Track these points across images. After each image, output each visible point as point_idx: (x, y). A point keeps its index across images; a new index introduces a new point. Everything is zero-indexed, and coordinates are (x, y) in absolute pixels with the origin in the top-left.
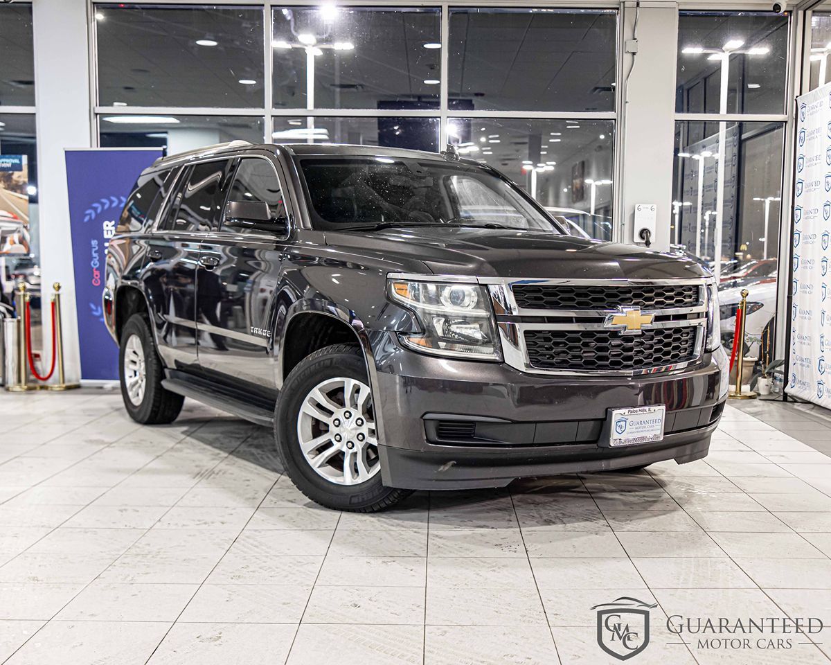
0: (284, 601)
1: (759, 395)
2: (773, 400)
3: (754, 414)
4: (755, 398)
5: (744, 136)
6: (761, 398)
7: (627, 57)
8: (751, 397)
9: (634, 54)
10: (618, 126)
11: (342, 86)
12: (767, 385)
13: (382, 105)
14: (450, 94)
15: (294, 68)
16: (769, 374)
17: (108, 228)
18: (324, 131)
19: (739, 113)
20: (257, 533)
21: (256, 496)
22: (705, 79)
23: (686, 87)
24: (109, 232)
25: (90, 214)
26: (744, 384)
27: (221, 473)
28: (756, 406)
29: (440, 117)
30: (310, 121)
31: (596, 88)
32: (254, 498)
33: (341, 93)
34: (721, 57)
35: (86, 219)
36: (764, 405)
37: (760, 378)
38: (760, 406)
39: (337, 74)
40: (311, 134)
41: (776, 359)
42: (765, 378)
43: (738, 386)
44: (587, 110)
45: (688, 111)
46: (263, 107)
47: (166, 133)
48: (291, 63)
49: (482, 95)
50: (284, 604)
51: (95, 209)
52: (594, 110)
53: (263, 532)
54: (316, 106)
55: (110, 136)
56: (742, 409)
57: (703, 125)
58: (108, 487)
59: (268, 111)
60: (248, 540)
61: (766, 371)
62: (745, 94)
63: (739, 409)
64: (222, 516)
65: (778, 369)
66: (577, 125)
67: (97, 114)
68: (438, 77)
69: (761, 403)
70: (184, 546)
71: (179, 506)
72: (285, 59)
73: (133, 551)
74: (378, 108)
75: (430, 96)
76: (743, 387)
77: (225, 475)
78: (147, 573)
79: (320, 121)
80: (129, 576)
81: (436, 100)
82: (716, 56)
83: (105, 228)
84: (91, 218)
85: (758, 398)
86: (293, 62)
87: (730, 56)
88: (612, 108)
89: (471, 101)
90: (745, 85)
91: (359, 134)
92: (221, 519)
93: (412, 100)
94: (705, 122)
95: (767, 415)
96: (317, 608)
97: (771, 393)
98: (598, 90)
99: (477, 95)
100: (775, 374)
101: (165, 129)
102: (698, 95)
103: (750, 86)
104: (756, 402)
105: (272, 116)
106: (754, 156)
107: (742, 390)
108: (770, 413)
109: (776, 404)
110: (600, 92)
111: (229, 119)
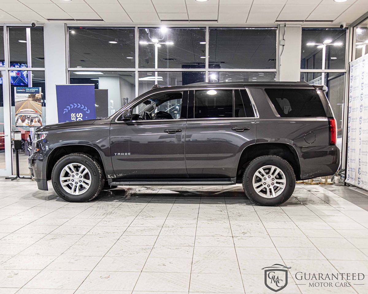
0: (136, 263)
1: (335, 183)
2: (340, 185)
3: (332, 191)
4: (333, 184)
5: (329, 79)
6: (336, 184)
7: (281, 47)
8: (331, 184)
9: (283, 45)
10: (277, 75)
11: (170, 59)
12: (338, 179)
13: (184, 67)
14: (209, 62)
15: (150, 52)
16: (339, 175)
17: (73, 116)
18: (162, 77)
19: (327, 69)
20: (127, 237)
21: (128, 222)
22: (314, 56)
23: (306, 59)
24: (73, 118)
25: (66, 110)
26: (329, 179)
27: (115, 213)
28: (333, 188)
29: (205, 72)
30: (156, 73)
31: (270, 60)
32: (127, 223)
33: (169, 62)
34: (322, 47)
35: (64, 112)
36: (336, 187)
37: (335, 176)
38: (334, 187)
39: (168, 54)
40: (156, 79)
41: (342, 169)
42: (337, 176)
43: (326, 180)
44: (267, 68)
45: (307, 69)
46: (135, 68)
47: (98, 78)
48: (149, 50)
49: (224, 62)
50: (136, 264)
51: (68, 108)
52: (269, 68)
53: (130, 236)
54: (158, 67)
55: (74, 80)
56: (327, 189)
57: (313, 74)
58: (70, 218)
59: (137, 69)
60: (123, 239)
61: (338, 173)
62: (330, 62)
63: (326, 189)
64: (114, 230)
65: (342, 172)
66: (263, 74)
67: (69, 71)
68: (205, 56)
69: (335, 186)
70: (98, 241)
71: (97, 226)
72: (147, 49)
73: (77, 243)
74: (182, 68)
75: (201, 63)
76: (328, 180)
77: (116, 214)
78: (82, 252)
79: (160, 73)
80: (75, 253)
81: (204, 65)
82: (320, 46)
83: (72, 116)
84: (66, 112)
85: (334, 184)
86: (150, 50)
87: (326, 46)
88: (275, 68)
89: (219, 65)
90: (330, 58)
91: (175, 78)
92: (113, 231)
93: (196, 64)
94: (314, 73)
95: (337, 191)
96: (148, 266)
97: (339, 183)
98: (271, 60)
99: (222, 62)
100: (342, 175)
101: (98, 77)
102: (311, 62)
103: (332, 58)
104: (333, 186)
105: (138, 71)
106: (334, 86)
107: (328, 181)
108: (338, 190)
109: (341, 187)
110: (271, 61)
111: (121, 72)
